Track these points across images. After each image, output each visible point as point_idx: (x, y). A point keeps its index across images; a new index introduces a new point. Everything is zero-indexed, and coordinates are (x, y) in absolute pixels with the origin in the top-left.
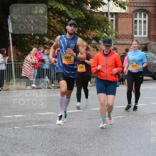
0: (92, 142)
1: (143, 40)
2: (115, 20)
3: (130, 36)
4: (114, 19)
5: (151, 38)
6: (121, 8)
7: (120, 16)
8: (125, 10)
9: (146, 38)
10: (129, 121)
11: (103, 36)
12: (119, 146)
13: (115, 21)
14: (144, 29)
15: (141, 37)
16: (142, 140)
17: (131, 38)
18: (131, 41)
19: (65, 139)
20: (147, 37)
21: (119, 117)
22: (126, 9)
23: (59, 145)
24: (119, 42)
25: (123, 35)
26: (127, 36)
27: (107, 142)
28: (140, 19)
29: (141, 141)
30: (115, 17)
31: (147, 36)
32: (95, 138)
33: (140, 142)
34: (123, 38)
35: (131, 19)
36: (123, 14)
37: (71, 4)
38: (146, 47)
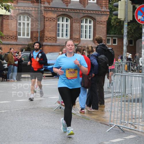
1: (26, 41)
2: (1, 21)
3: (14, 37)
5: (34, 39)
6: (6, 11)
7: (5, 18)
8: (10, 13)
9: (29, 40)
10: (11, 115)
15: (25, 38)
16: (22, 133)
17: (15, 39)
18: (15, 41)
20: (29, 38)
21: (2, 111)
22: (11, 12)
24: (4, 42)
25: (8, 36)
26: (12, 36)
30: (1, 19)
31: (29, 37)
33: (20, 134)
34: (8, 38)
38: (29, 47)
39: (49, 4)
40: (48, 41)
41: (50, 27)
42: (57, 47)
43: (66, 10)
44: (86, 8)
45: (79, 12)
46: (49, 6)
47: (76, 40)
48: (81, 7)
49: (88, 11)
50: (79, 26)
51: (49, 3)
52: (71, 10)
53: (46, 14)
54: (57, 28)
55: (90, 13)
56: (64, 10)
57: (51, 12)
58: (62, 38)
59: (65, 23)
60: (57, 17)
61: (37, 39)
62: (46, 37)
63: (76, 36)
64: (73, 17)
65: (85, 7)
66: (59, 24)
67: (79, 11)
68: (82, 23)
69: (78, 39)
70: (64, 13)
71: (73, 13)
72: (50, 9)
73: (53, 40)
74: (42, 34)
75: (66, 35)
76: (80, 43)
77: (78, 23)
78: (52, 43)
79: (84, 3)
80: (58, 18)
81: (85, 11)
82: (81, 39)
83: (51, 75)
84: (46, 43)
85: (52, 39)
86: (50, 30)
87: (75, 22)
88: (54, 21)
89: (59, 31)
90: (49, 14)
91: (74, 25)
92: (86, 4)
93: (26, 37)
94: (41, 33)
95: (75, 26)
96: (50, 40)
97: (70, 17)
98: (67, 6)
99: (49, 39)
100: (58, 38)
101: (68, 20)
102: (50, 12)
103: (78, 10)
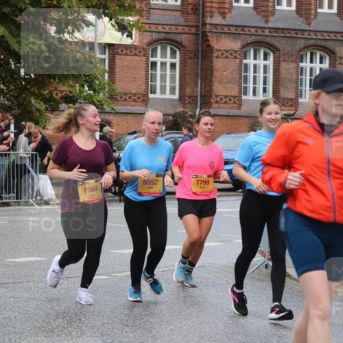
0: (76, 328)
1: (169, 106)
2: (109, 59)
3: (141, 96)
4: (106, 57)
5: (187, 102)
6: (123, 34)
7: (119, 51)
8: (132, 39)
9: (175, 102)
11: (85, 94)
12: (136, 339)
13: (109, 62)
14: (171, 83)
15: (165, 99)
16: (185, 325)
17: (144, 100)
18: (142, 106)
19: (16, 322)
20: (176, 99)
22: (134, 37)
23: (4, 336)
24: (118, 108)
25: (126, 94)
26: (135, 95)
27: (109, 329)
28: (164, 60)
29: (182, 328)
30: (109, 54)
31: (176, 96)
32: (83, 319)
34: (125, 100)
35: (144, 58)
36: (127, 47)
37: (17, 21)
38: (176, 120)
39: (224, 18)
40: (221, 105)
41: (225, 73)
42: (242, 121)
43: (263, 31)
44: (312, 25)
45: (295, 36)
46: (225, 23)
47: (288, 103)
48: (299, 23)
49: (318, 34)
50: (294, 68)
51: (223, 15)
52: (277, 32)
53: (217, 42)
54: (243, 74)
55: (321, 37)
56: (260, 32)
57: (228, 36)
58: (255, 98)
59: (261, 62)
60: (243, 47)
61: (194, 101)
62: (217, 96)
63: (288, 94)
64: (281, 49)
65: (309, 24)
66: (246, 65)
67: (296, 34)
68: (302, 62)
69: (291, 99)
70: (258, 38)
71: (282, 39)
72: (226, 30)
73: (231, 102)
74: (208, 88)
75: (265, 90)
76: (296, 110)
77: (292, 62)
78: (230, 110)
79: (307, 14)
80: (244, 50)
81: (310, 35)
82: (301, 100)
83: (230, 186)
84: (216, 110)
85: (230, 100)
86: (225, 81)
87: (287, 59)
88: (236, 58)
89: (246, 82)
90: (223, 40)
91: (284, 66)
92: (312, 17)
93: (168, 96)
94: (205, 86)
95: (286, 69)
96: (226, 102)
97: (274, 49)
98: (267, 21)
99: (223, 102)
100: (244, 97)
101: (270, 54)
102: (225, 37)
103: (293, 32)
